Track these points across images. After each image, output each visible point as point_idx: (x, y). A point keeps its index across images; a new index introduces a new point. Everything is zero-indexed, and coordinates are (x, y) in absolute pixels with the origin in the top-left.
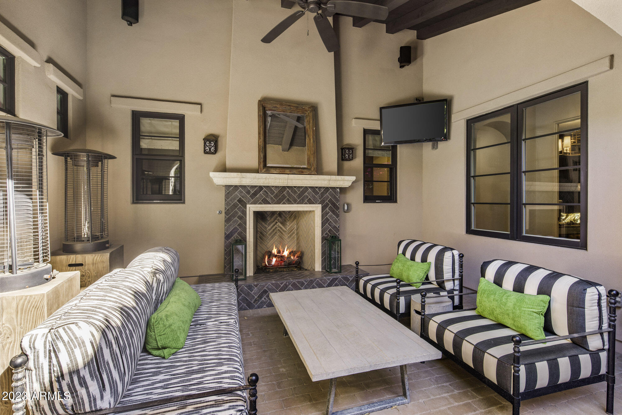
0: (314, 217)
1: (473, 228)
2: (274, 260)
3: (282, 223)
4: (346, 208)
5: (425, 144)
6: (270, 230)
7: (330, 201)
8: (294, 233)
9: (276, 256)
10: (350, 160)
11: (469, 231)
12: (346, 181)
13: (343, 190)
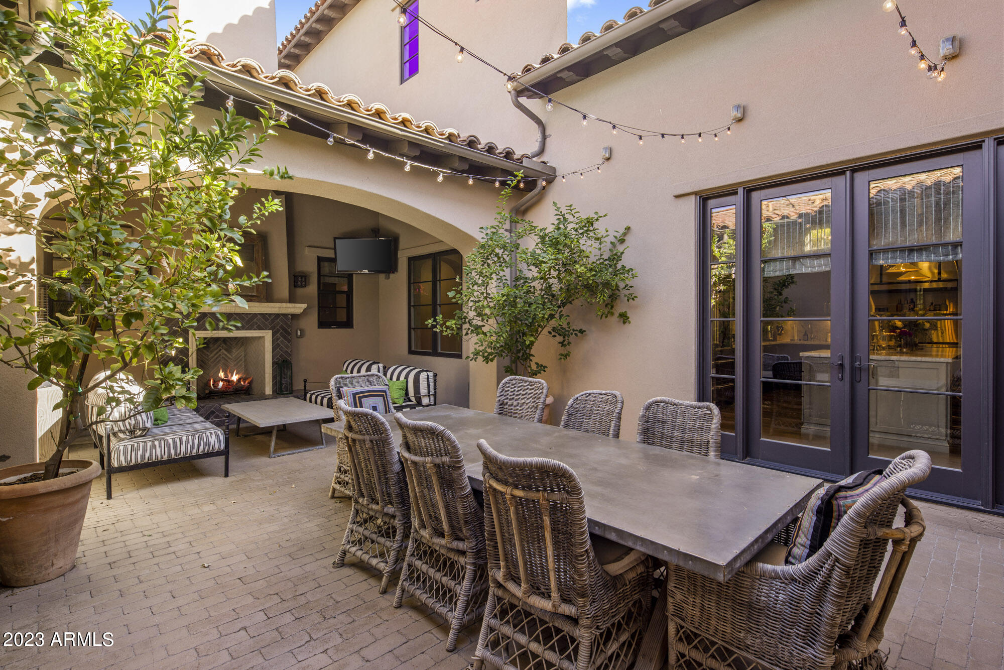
0: (264, 342)
1: (413, 349)
2: (221, 384)
3: (226, 350)
4: (299, 333)
5: (380, 275)
6: (212, 357)
7: (282, 327)
8: (241, 360)
9: (223, 380)
10: (302, 286)
11: (411, 352)
12: (298, 308)
13: (295, 316)
